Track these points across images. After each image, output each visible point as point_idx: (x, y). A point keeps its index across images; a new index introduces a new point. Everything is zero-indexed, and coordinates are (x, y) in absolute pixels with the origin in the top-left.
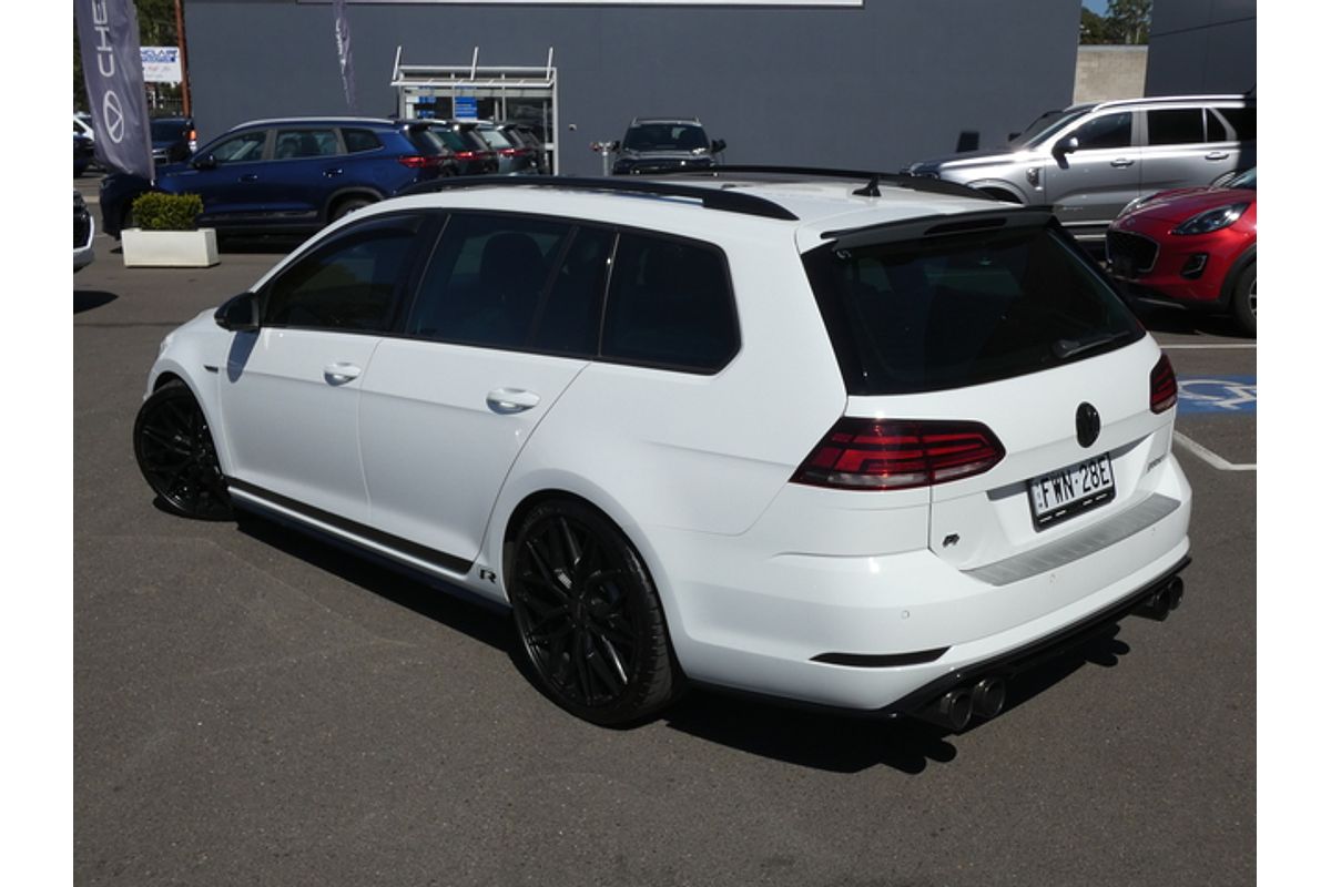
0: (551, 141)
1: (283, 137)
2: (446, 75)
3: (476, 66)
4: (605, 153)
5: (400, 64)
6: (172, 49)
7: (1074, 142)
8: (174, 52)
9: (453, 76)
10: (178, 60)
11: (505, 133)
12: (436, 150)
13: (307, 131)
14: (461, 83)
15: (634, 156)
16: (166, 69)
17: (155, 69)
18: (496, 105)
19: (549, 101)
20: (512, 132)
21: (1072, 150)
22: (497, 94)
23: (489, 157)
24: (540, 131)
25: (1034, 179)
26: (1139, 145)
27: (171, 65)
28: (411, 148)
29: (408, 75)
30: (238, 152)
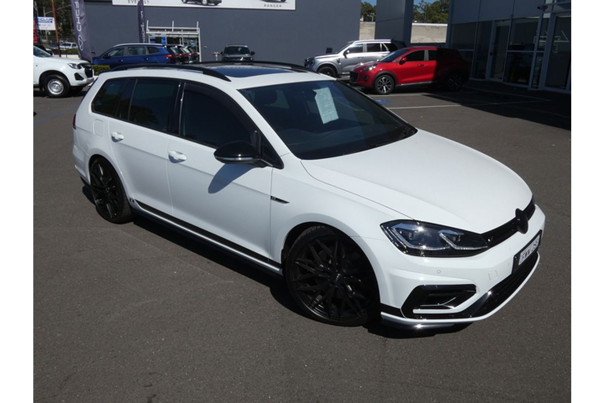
0: (198, 52)
2: (164, 30)
3: (174, 26)
4: (216, 56)
5: (149, 26)
6: (51, 18)
7: (348, 51)
8: (52, 19)
9: (166, 30)
10: (54, 22)
11: (188, 49)
14: (168, 33)
15: (228, 56)
16: (49, 25)
17: (45, 25)
18: (180, 40)
19: (197, 39)
20: (190, 49)
21: (347, 53)
22: (180, 36)
24: (196, 49)
25: (338, 61)
26: (365, 52)
27: (51, 24)
28: (167, 52)
29: (151, 30)
30: (112, 54)
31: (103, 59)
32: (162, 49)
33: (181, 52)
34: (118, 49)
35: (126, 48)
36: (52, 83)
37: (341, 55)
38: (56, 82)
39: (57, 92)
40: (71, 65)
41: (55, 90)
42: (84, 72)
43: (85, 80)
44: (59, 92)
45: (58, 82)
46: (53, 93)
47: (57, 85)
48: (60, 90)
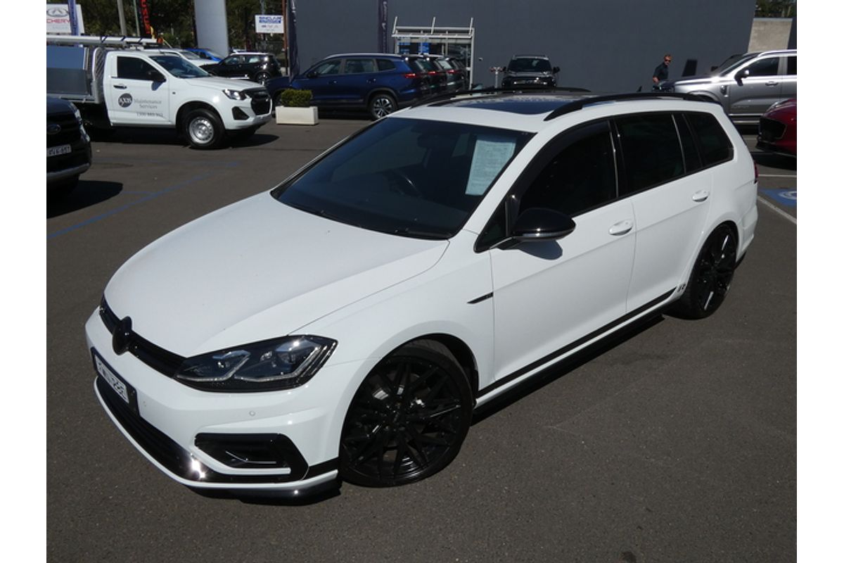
0: (469, 66)
1: (348, 62)
2: (419, 31)
3: (435, 26)
4: (497, 73)
5: (397, 25)
6: (279, 16)
7: (747, 72)
8: (280, 18)
9: (422, 32)
10: (282, 22)
11: (449, 62)
12: (420, 70)
13: (358, 60)
14: (426, 36)
15: (513, 74)
16: (277, 27)
17: (271, 27)
18: (443, 47)
19: (469, 45)
20: (453, 62)
21: (745, 76)
22: (443, 41)
23: (443, 74)
24: (466, 62)
25: (724, 91)
26: (782, 74)
27: (279, 25)
28: (409, 69)
29: (400, 31)
30: (325, 70)
31: (307, 79)
32: (401, 62)
33: (435, 68)
34: (331, 62)
35: (343, 61)
36: (196, 123)
37: (730, 79)
38: (203, 121)
39: (203, 140)
40: (228, 92)
41: (200, 135)
42: (250, 106)
43: (251, 120)
44: (207, 139)
45: (206, 123)
46: (197, 140)
47: (204, 128)
48: (209, 137)
